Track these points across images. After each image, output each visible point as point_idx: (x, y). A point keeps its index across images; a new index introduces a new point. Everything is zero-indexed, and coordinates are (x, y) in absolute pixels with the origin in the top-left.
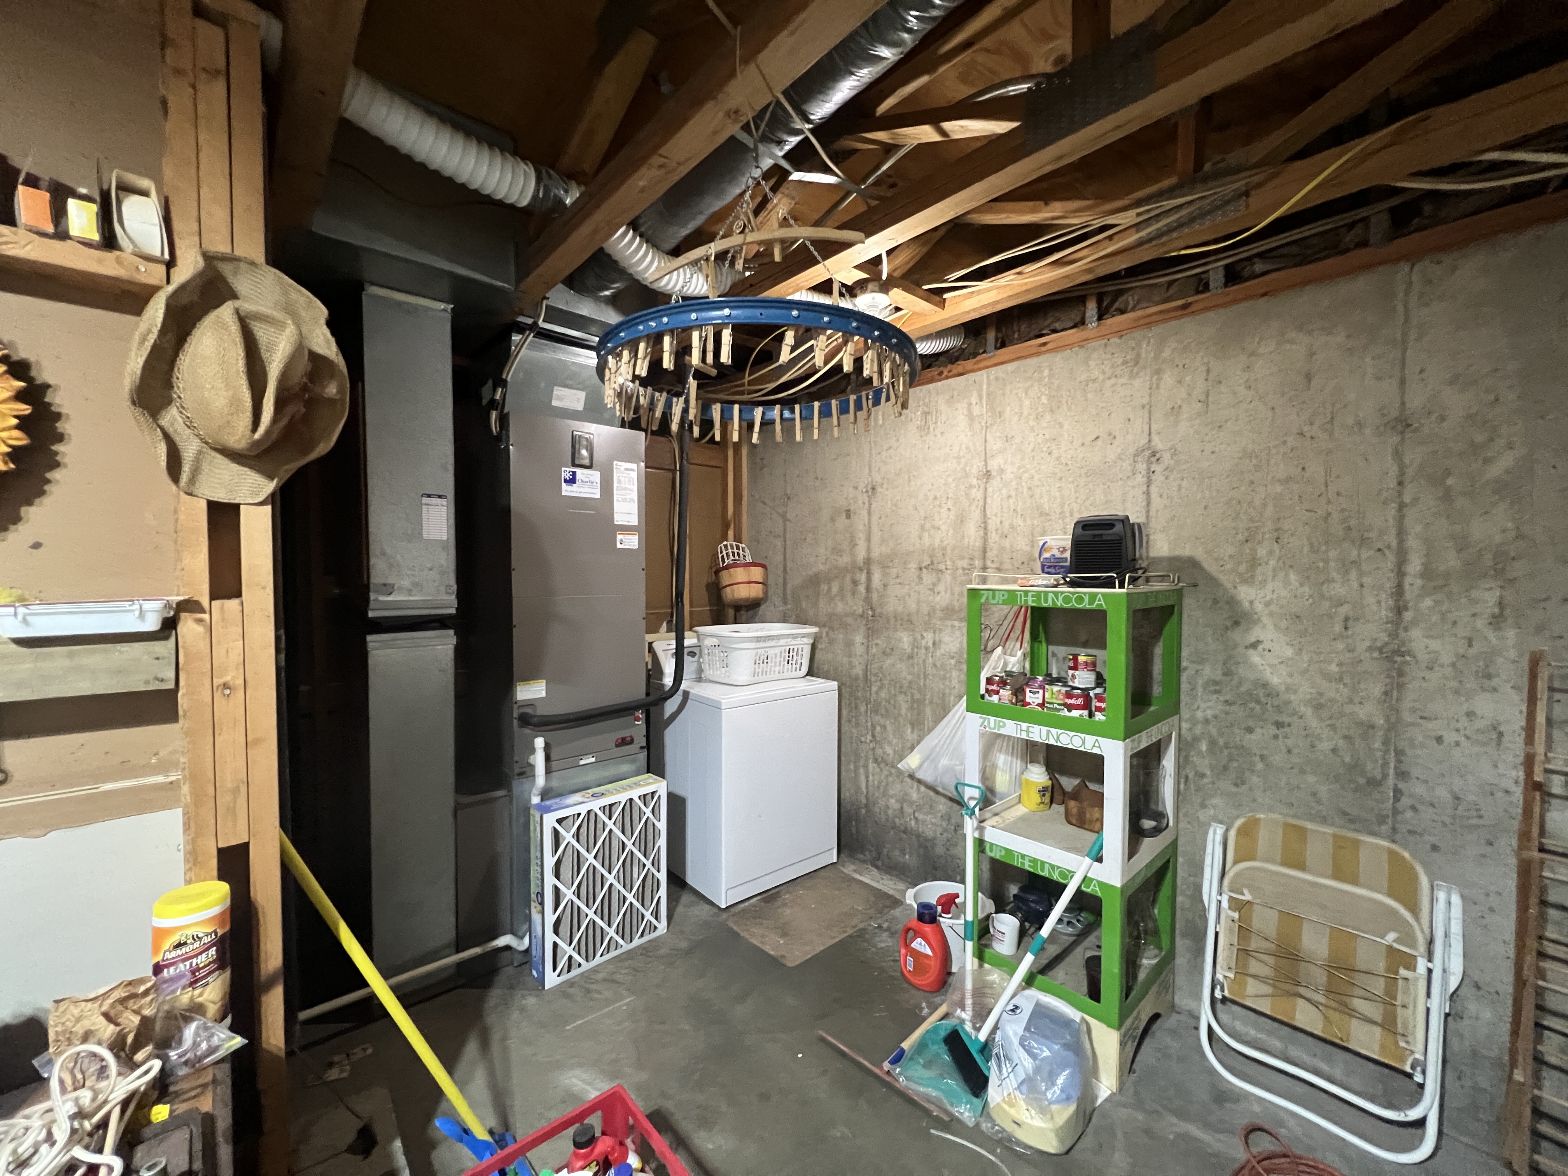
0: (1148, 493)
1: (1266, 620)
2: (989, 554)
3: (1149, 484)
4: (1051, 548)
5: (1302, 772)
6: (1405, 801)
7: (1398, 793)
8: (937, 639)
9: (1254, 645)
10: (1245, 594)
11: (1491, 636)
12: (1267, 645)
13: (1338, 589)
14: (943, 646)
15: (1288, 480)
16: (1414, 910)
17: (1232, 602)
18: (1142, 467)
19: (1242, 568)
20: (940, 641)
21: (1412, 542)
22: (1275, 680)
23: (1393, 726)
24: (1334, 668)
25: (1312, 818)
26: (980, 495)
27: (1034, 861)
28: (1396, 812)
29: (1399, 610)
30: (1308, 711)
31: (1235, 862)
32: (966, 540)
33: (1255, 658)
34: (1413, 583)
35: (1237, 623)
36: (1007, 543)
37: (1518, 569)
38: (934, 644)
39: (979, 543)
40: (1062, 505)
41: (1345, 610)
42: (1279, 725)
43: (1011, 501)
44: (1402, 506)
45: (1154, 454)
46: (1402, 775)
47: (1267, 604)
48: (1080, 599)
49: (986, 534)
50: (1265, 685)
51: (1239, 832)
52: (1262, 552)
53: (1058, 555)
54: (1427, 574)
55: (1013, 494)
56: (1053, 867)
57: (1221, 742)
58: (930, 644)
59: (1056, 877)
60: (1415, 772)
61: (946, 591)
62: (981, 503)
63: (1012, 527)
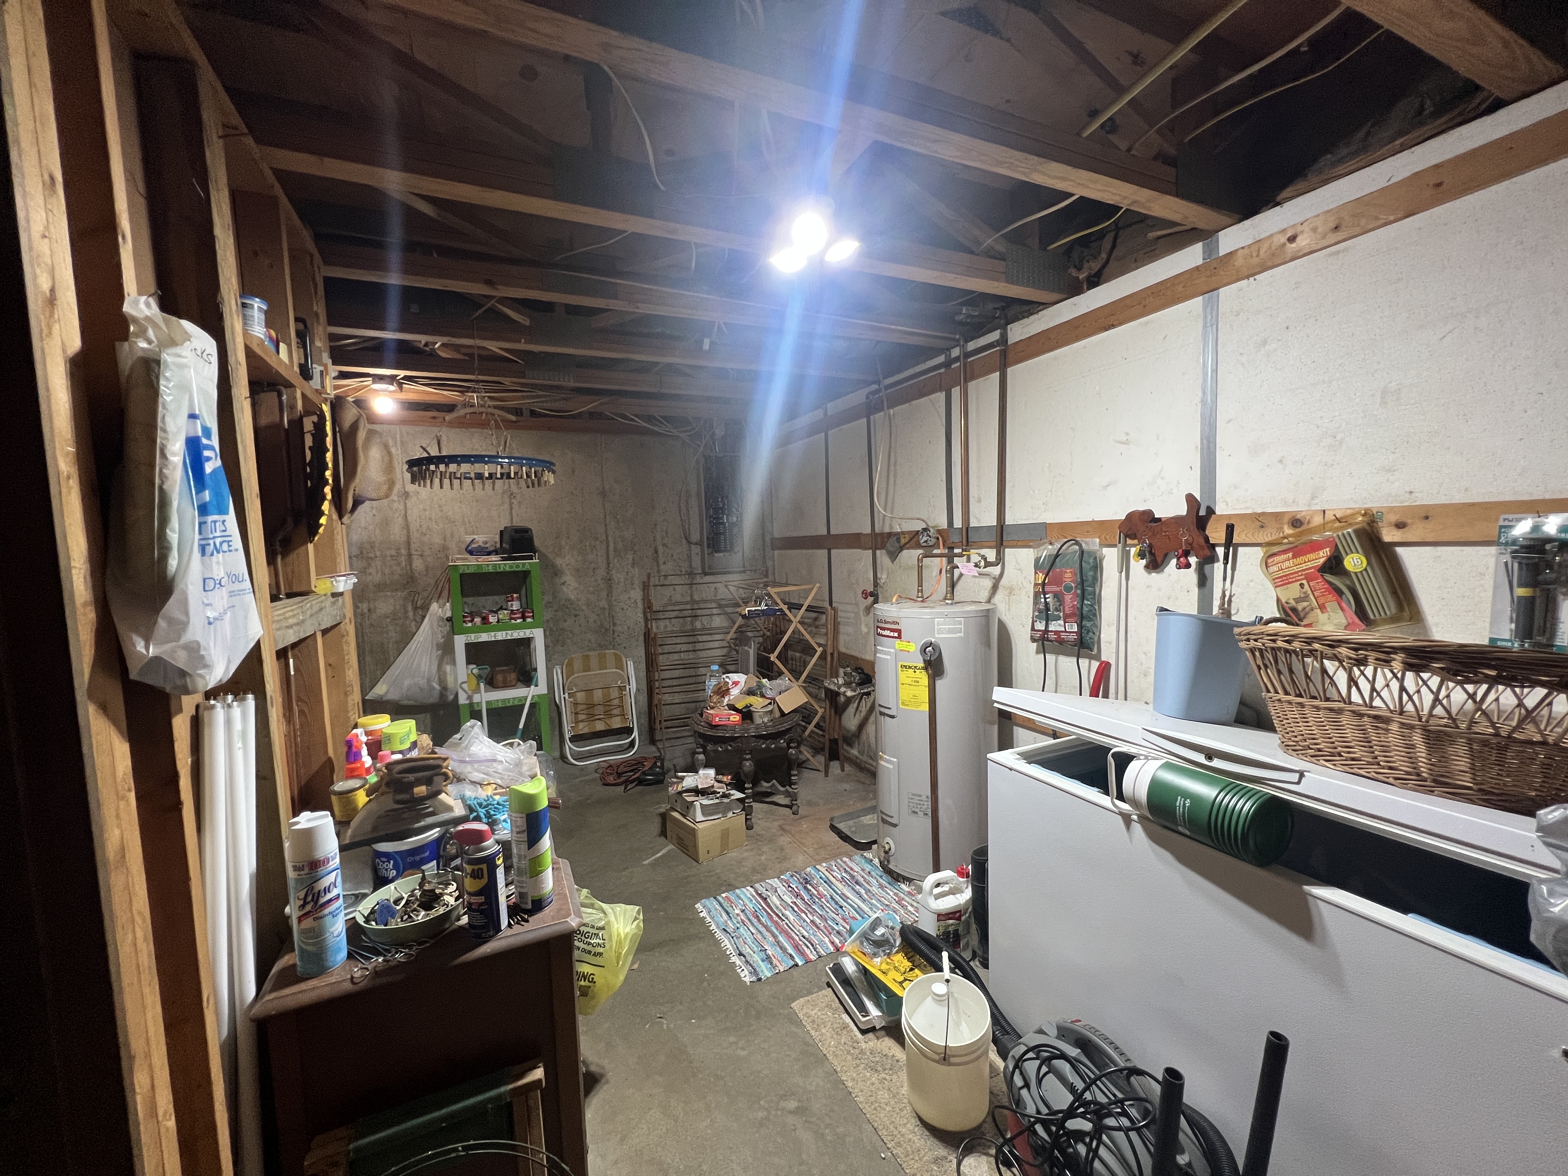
0: (511, 513)
1: (567, 572)
2: (413, 546)
3: (511, 509)
4: (478, 542)
5: (585, 633)
6: (616, 634)
7: (614, 631)
8: (372, 607)
9: (563, 584)
10: (559, 561)
11: (632, 570)
12: (568, 583)
13: (591, 557)
14: (378, 611)
15: (570, 512)
16: (622, 669)
17: (553, 566)
18: (507, 500)
19: (556, 550)
20: (375, 608)
21: (610, 539)
22: (573, 597)
23: (611, 606)
24: (592, 589)
25: (590, 650)
26: (401, 507)
27: (504, 700)
28: (614, 638)
29: (608, 564)
30: (584, 607)
31: (567, 678)
32: (392, 537)
33: (565, 589)
34: (611, 553)
35: (556, 575)
36: (426, 539)
37: (636, 548)
38: (369, 610)
39: (404, 539)
40: (463, 517)
41: (593, 565)
42: (576, 616)
43: (427, 513)
44: (606, 525)
45: (512, 494)
46: (614, 624)
47: (567, 565)
48: (517, 566)
49: (409, 532)
50: (569, 600)
51: (567, 665)
52: (563, 543)
53: (483, 545)
54: (615, 550)
55: (428, 508)
56: (514, 699)
57: (555, 629)
58: (366, 611)
59: (516, 703)
60: (618, 622)
61: (377, 572)
62: (403, 512)
63: (428, 527)
